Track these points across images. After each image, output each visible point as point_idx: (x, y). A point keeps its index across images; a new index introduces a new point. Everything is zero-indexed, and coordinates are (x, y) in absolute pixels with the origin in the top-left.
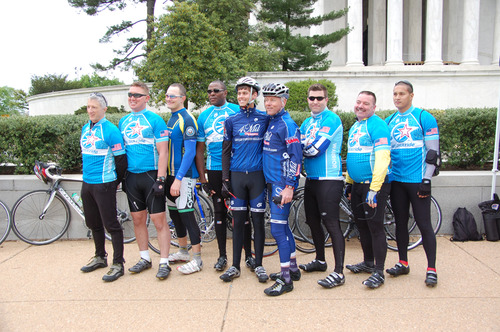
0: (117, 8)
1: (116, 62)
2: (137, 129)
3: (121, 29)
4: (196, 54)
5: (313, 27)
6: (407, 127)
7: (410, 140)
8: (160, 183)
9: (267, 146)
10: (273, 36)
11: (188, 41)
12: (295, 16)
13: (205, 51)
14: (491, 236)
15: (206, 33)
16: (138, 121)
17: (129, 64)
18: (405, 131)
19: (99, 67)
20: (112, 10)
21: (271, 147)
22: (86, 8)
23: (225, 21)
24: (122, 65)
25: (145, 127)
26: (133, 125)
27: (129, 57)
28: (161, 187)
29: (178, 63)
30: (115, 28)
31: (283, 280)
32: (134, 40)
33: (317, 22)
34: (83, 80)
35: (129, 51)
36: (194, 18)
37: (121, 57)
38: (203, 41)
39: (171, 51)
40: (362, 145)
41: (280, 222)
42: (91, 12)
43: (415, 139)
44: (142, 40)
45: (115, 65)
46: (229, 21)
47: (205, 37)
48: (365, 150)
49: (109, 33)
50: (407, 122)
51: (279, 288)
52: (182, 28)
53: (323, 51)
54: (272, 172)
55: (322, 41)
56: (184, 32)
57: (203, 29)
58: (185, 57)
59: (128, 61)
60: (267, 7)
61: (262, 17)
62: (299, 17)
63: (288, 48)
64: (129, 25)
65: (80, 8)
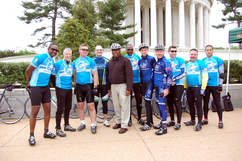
0: (39, 21)
1: (39, 44)
2: (83, 65)
3: (41, 30)
4: (78, 40)
5: (122, 30)
6: (212, 64)
7: (213, 69)
8: (96, 89)
9: (156, 71)
10: (107, 33)
11: (74, 34)
12: (115, 26)
13: (81, 39)
14: (227, 109)
15: (82, 32)
16: (83, 62)
17: (45, 45)
18: (211, 65)
19: (32, 46)
20: (36, 22)
21: (159, 71)
22: (26, 21)
23: (87, 27)
24: (41, 45)
25: (87, 64)
26: (81, 63)
27: (45, 42)
28: (96, 90)
29: (70, 44)
30: (38, 30)
31: (163, 129)
32: (47, 35)
33: (124, 28)
34: (20, 52)
35: (45, 39)
36: (77, 25)
37: (41, 42)
38: (80, 35)
39: (67, 38)
40: (196, 71)
41: (163, 104)
42: (28, 23)
43: (215, 68)
44: (50, 35)
45: (38, 45)
46: (89, 27)
47: (81, 33)
48: (197, 73)
49: (36, 31)
50: (211, 61)
51: (161, 132)
52: (72, 29)
53: (127, 40)
54: (158, 82)
55: (126, 37)
56: (73, 30)
57: (80, 30)
58: (73, 42)
59: (44, 44)
60: (104, 22)
61: (101, 26)
62: (117, 26)
63: (112, 39)
64: (44, 28)
65: (23, 21)
